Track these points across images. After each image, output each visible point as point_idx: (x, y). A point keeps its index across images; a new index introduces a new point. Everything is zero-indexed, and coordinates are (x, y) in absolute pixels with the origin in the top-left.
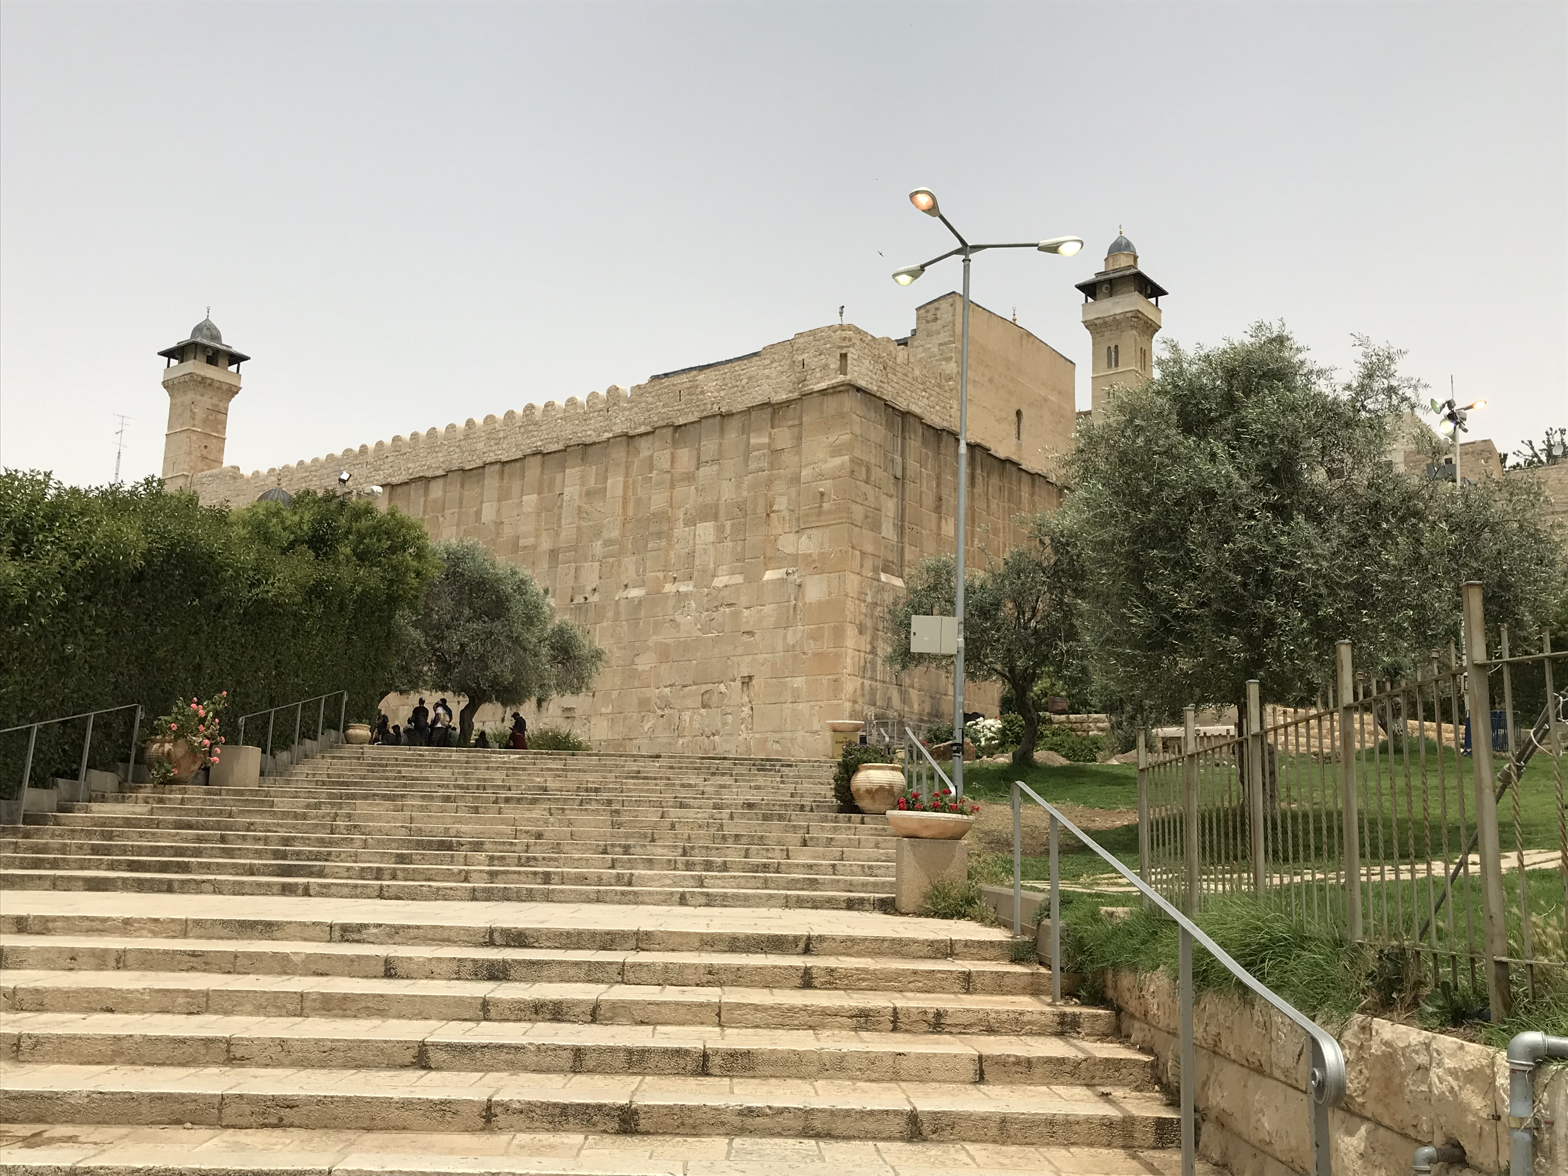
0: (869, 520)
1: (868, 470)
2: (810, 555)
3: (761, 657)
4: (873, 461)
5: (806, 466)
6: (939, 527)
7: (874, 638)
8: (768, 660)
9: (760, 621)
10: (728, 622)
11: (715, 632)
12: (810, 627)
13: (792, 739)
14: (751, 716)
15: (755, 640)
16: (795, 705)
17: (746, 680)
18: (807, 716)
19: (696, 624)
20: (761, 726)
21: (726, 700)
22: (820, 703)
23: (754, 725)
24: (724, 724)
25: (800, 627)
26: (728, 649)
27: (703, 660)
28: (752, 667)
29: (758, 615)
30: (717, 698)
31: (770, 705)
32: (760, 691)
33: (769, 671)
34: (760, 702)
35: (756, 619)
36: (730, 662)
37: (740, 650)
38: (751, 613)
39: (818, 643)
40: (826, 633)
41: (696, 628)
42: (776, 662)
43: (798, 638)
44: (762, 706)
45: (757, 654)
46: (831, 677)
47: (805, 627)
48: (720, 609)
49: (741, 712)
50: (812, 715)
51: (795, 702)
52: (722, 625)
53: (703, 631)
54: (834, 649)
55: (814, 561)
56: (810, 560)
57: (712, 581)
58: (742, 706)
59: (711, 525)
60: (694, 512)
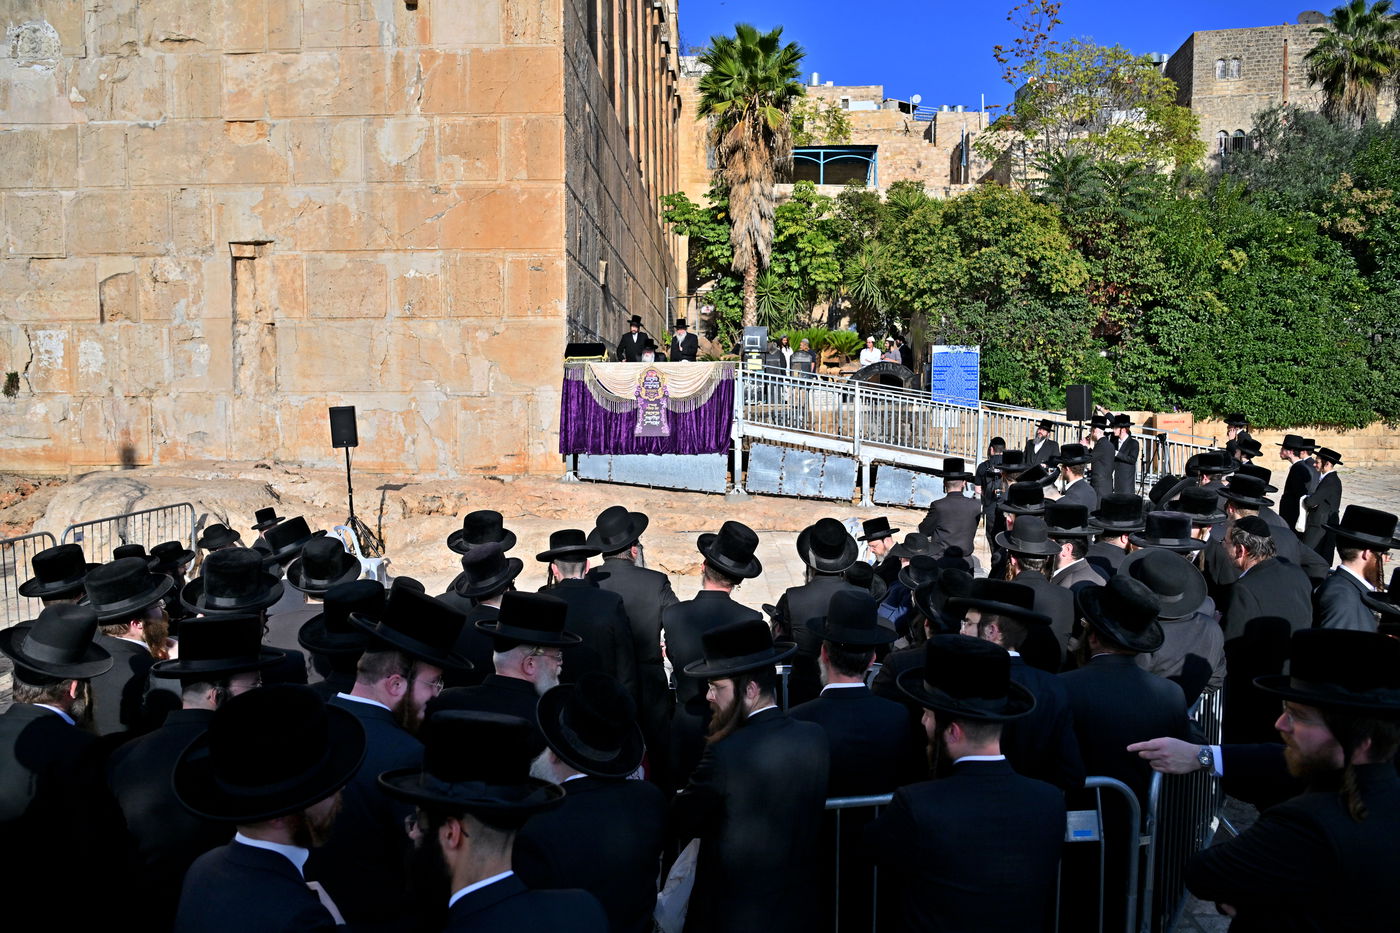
3: (293, 194)
8: (319, 202)
9: (284, 93)
10: (173, 87)
11: (130, 115)
12: (450, 120)
13: (409, 412)
14: (270, 350)
15: (274, 144)
16: (412, 323)
17: (248, 251)
18: (454, 354)
19: (63, 90)
20: (305, 375)
21: (183, 302)
22: (493, 322)
23: (283, 371)
24: (183, 365)
25: (417, 119)
26: (184, 165)
27: (96, 191)
28: (267, 220)
29: (275, 77)
30: (152, 295)
31: (331, 323)
32: (298, 284)
33: (323, 231)
34: (297, 313)
35: (272, 88)
36: (189, 201)
37: (223, 169)
38: (251, 68)
39: (478, 164)
40: (503, 139)
41: (63, 100)
42: (345, 210)
43: (415, 149)
44: (306, 324)
45: (279, 183)
46: (524, 256)
47: (437, 120)
48: (142, 51)
49: (235, 336)
50: (469, 352)
51: (412, 317)
52: (156, 96)
53: (91, 110)
54: (530, 184)
58: (238, 320)
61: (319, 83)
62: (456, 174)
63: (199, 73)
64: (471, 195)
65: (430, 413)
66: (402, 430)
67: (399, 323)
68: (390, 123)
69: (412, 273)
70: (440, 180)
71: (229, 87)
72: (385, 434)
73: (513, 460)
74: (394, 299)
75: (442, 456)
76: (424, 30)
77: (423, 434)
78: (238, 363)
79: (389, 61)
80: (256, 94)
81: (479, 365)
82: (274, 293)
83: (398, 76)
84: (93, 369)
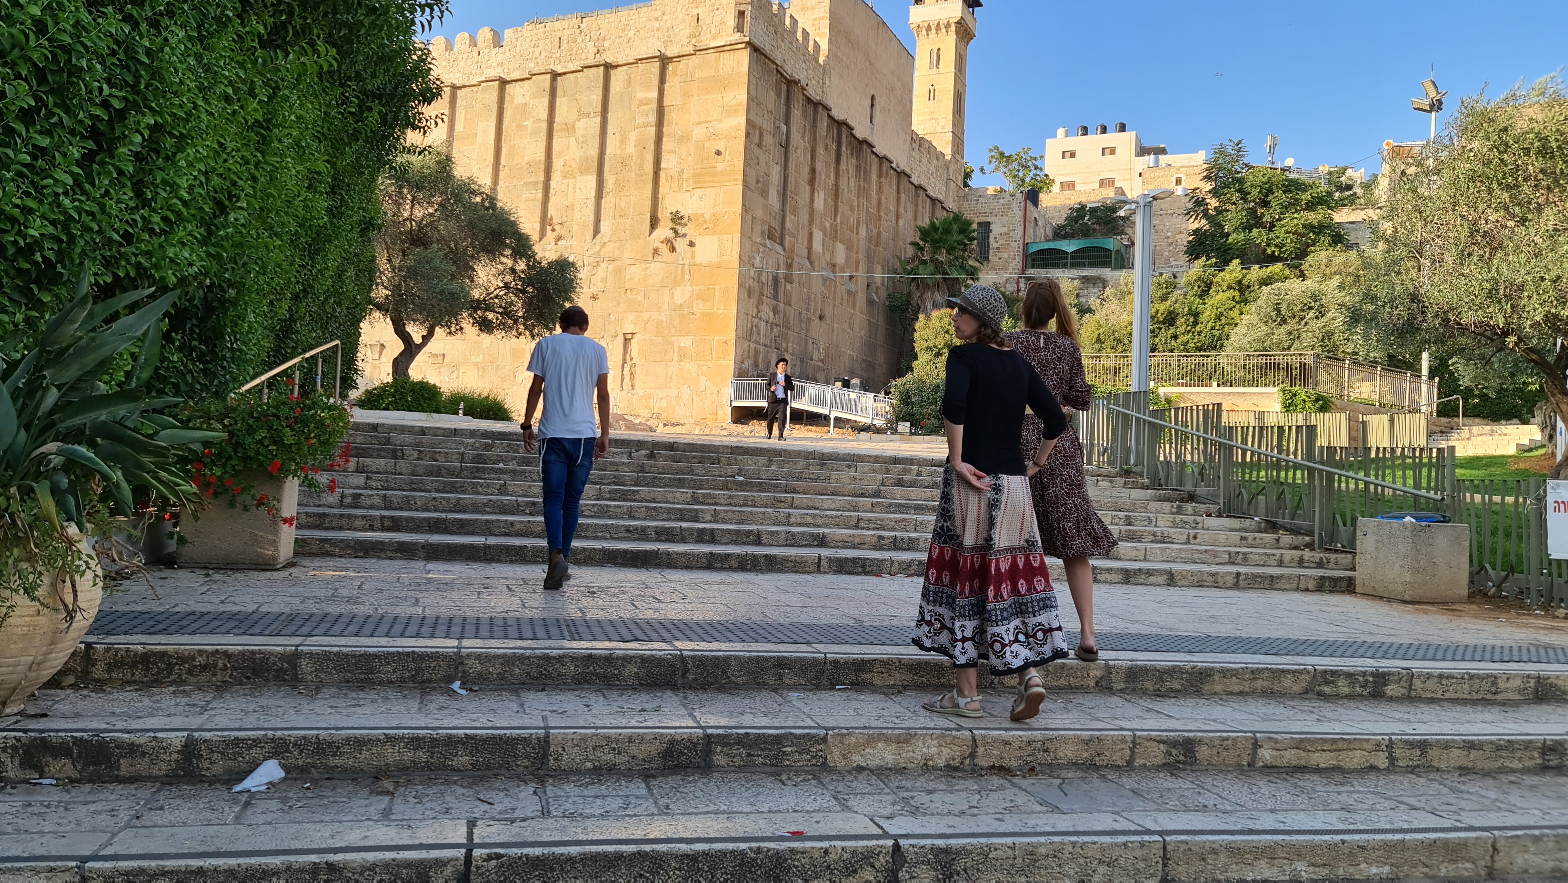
0: (760, 185)
1: (761, 135)
2: (702, 215)
3: (646, 316)
4: (765, 127)
5: (699, 123)
6: (812, 200)
7: (760, 302)
8: (654, 318)
9: (645, 279)
10: (610, 278)
12: (699, 288)
13: (678, 397)
14: (634, 373)
15: (640, 297)
16: (682, 363)
17: (629, 336)
18: (694, 375)
20: (644, 383)
22: (708, 363)
23: (638, 381)
25: (689, 288)
26: (611, 305)
28: (636, 325)
29: (643, 273)
31: (654, 363)
32: (645, 348)
33: (654, 329)
34: (644, 360)
35: (642, 276)
36: (612, 318)
37: (623, 307)
38: (635, 270)
39: (708, 304)
40: (716, 294)
42: (662, 321)
43: (687, 298)
44: (646, 363)
45: (641, 311)
46: (721, 338)
47: (695, 288)
48: (601, 265)
49: (623, 367)
50: (700, 374)
52: (604, 280)
54: (724, 311)
55: (706, 221)
56: (701, 220)
57: (594, 237)
58: (624, 362)
59: (592, 179)
60: (574, 165)
61: (656, 275)
62: (700, 307)
63: (619, 271)
64: (705, 315)
65: (685, 397)
66: (676, 403)
67: (677, 363)
68: (679, 289)
69: (682, 345)
70: (695, 310)
71: (628, 277)
72: (670, 405)
73: (713, 416)
74: (676, 354)
75: (688, 414)
76: (693, 256)
77: (682, 405)
78: (622, 380)
79: (681, 266)
80: (636, 279)
81: (703, 379)
82: (637, 352)
83: (683, 272)
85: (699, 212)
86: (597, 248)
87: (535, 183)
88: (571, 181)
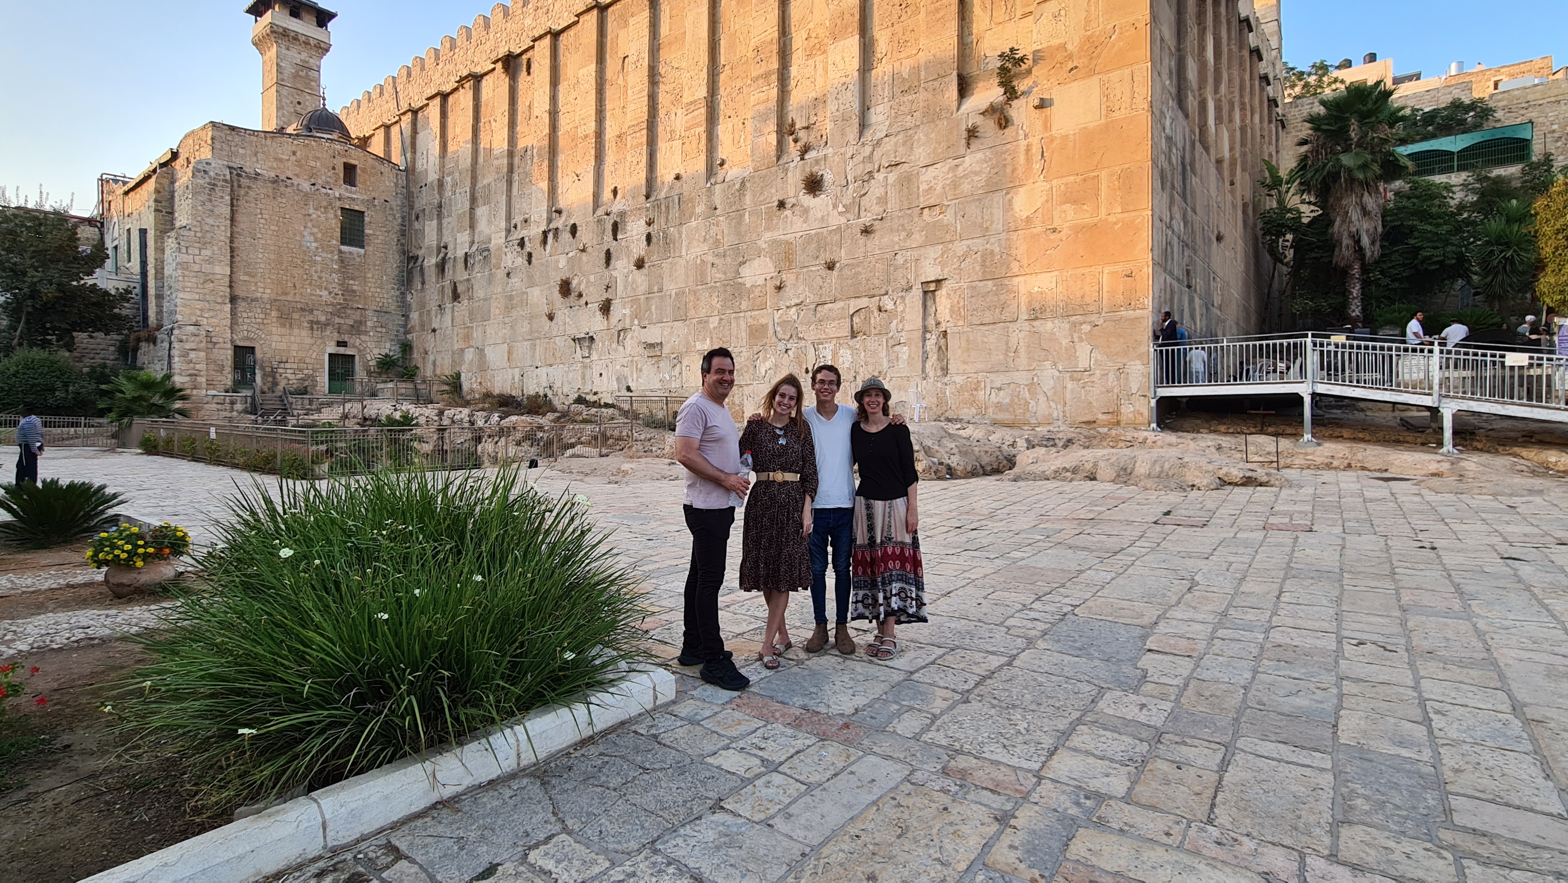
2: (1063, 47)
3: (960, 248)
7: (1171, 200)
8: (976, 249)
9: (955, 185)
10: (892, 194)
11: (869, 214)
12: (1064, 180)
13: (1032, 384)
14: (944, 348)
15: (948, 217)
16: (1036, 323)
17: (932, 287)
18: (1065, 342)
19: (835, 206)
20: (965, 363)
21: (895, 322)
22: (1094, 318)
23: (951, 362)
24: (893, 361)
25: (1042, 185)
26: (896, 239)
27: (851, 261)
28: (943, 265)
29: (951, 175)
30: (878, 319)
31: (981, 327)
32: (962, 304)
33: (978, 268)
34: (961, 323)
35: (948, 182)
36: (900, 259)
37: (918, 238)
38: (936, 173)
39: (1085, 207)
40: (1103, 187)
41: (835, 212)
42: (992, 252)
43: (1039, 205)
44: (966, 329)
45: (951, 241)
46: (1119, 268)
47: (1055, 182)
48: (876, 175)
49: (924, 340)
50: (1076, 340)
51: (1036, 319)
52: (883, 200)
53: (848, 215)
54: (1126, 215)
55: (1070, 57)
56: (1059, 57)
57: (861, 133)
58: (925, 330)
59: (853, 43)
60: (822, 32)
61: (976, 173)
62: (1068, 217)
63: (907, 181)
64: (1078, 230)
65: (1048, 384)
66: (1027, 395)
67: (1027, 324)
68: (1022, 190)
69: (1036, 289)
70: (1056, 223)
71: (923, 187)
72: (1016, 400)
73: (1109, 417)
74: (1023, 308)
75: (1055, 414)
76: (1047, 126)
77: (1042, 399)
78: (925, 359)
79: (1022, 149)
81: (1083, 349)
82: (947, 311)
83: (1029, 160)
84: (846, 365)
85: (1056, 42)
86: (868, 149)
87: (766, 75)
88: (819, 58)
